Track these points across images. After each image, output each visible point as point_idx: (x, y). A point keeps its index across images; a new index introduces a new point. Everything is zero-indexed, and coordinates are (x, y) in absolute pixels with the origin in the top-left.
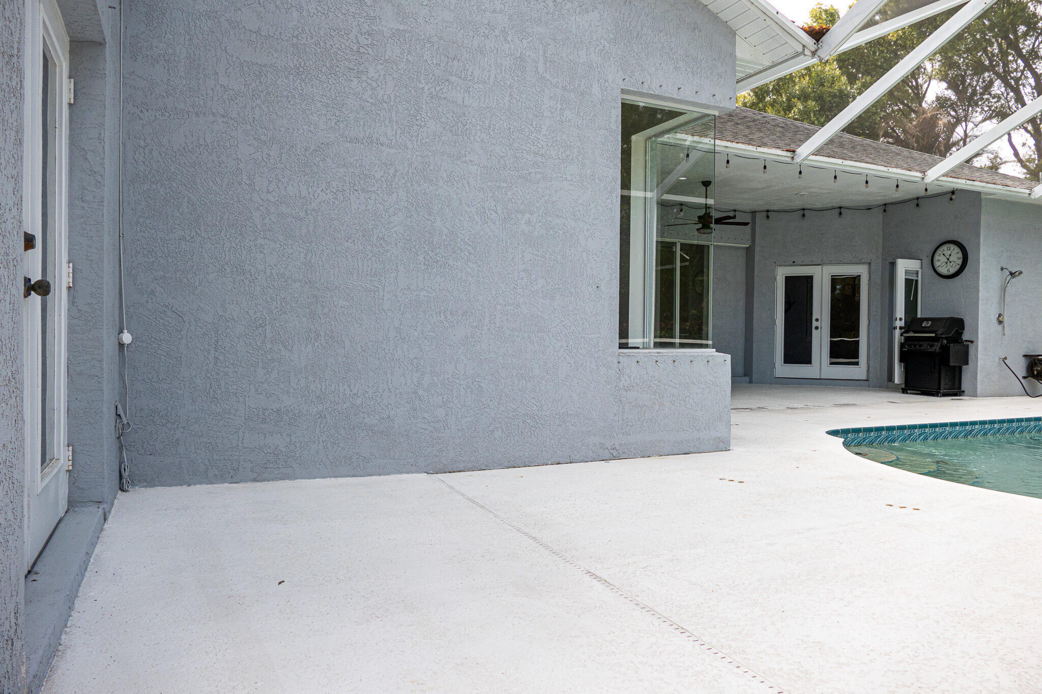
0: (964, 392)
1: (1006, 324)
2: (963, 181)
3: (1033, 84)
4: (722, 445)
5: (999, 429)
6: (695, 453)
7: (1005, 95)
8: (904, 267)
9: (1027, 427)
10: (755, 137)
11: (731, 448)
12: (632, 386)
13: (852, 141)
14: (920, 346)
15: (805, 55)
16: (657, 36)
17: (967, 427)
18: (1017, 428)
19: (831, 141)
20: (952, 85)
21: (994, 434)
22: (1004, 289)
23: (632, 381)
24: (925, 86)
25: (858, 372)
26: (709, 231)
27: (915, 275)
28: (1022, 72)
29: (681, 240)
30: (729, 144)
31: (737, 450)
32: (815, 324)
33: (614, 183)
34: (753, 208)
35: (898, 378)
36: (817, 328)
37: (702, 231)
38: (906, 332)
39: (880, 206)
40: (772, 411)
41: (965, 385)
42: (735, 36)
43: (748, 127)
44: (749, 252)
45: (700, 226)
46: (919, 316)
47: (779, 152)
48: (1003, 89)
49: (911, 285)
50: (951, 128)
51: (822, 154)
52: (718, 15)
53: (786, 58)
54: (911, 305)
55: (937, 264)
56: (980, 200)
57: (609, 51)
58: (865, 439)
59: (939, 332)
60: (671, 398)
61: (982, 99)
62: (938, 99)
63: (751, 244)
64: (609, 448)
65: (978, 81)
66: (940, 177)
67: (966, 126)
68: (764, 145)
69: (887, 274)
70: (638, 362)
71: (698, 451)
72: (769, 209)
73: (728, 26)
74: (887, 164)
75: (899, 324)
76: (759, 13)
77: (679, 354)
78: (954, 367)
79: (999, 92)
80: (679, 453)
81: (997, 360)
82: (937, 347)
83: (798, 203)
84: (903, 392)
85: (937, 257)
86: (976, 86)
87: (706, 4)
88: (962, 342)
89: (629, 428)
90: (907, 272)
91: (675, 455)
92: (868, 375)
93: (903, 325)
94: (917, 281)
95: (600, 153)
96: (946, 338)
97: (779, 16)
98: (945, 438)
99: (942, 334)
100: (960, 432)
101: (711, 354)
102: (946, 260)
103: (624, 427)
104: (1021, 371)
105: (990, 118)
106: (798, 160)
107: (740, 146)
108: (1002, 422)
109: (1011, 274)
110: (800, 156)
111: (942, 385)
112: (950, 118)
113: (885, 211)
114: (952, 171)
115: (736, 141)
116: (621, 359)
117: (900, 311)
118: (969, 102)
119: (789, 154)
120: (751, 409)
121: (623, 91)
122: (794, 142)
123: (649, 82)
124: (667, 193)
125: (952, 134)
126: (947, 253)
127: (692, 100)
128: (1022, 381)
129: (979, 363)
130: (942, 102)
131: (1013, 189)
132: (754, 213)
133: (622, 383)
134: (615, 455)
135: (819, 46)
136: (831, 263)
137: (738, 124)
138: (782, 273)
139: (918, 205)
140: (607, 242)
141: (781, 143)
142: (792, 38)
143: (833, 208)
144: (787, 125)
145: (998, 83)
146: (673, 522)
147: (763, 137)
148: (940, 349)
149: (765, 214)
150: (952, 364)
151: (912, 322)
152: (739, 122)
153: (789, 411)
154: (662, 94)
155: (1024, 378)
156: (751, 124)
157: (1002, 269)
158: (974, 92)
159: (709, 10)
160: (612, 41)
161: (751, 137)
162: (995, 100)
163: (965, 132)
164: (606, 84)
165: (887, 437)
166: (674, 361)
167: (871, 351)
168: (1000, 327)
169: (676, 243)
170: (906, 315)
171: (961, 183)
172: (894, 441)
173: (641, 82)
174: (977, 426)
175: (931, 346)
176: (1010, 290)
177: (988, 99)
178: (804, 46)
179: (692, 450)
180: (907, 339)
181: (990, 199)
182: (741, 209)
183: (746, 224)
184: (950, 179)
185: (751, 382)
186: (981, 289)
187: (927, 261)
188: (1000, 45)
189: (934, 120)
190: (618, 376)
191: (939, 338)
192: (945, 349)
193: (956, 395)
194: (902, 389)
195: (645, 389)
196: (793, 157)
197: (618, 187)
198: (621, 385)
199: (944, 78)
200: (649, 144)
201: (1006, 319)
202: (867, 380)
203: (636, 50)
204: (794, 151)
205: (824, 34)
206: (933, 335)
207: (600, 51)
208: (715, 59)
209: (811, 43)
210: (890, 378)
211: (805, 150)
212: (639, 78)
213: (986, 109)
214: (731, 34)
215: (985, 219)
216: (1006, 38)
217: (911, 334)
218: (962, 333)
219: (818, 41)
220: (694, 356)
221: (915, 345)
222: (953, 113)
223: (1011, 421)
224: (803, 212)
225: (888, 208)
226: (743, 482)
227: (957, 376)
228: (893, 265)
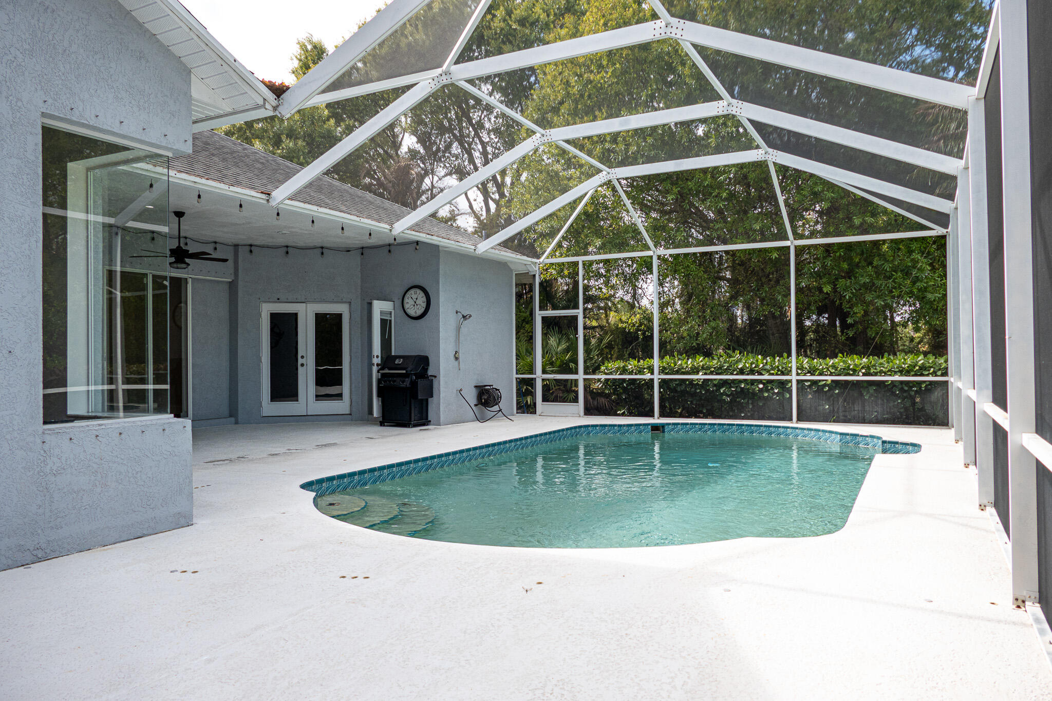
0: (430, 421)
1: (461, 359)
2: (424, 235)
3: (481, 150)
4: (184, 521)
5: (453, 460)
6: (150, 535)
7: (461, 155)
8: (379, 307)
9: (474, 455)
10: (230, 172)
11: (195, 521)
12: (64, 469)
13: (331, 185)
14: (394, 381)
15: (266, 109)
16: (91, 57)
17: (428, 462)
18: (467, 457)
19: (310, 185)
20: (420, 141)
21: (449, 465)
22: (458, 329)
23: (64, 463)
24: (401, 136)
25: (341, 407)
26: (184, 266)
27: (389, 315)
28: (473, 139)
29: (152, 272)
30: (197, 179)
31: (201, 523)
32: (300, 361)
33: (32, 224)
34: (235, 242)
35: (376, 412)
36: (302, 365)
37: (175, 265)
38: (382, 369)
39: (358, 249)
40: (252, 460)
41: (431, 416)
42: (190, 75)
43: (224, 160)
44: (232, 286)
45: (173, 259)
46: (393, 354)
47: (253, 193)
48: (460, 151)
49: (385, 324)
50: (421, 178)
51: (299, 199)
52: (170, 48)
53: (247, 107)
54: (386, 343)
55: (406, 306)
56: (439, 251)
57: (23, 64)
58: (338, 486)
59: (409, 369)
60: (118, 476)
61: (444, 156)
62: (410, 150)
63: (233, 279)
64: (32, 549)
65: (440, 141)
66: (405, 230)
67: (433, 178)
68: (237, 183)
69: (365, 313)
70: (71, 439)
71: (153, 532)
72: (252, 243)
73: (181, 62)
74: (360, 213)
75: (376, 361)
76: (215, 57)
77: (126, 425)
78: (422, 400)
79: (456, 152)
80: (130, 538)
81: (455, 391)
82: (407, 383)
83: (281, 241)
84: (381, 425)
85: (406, 300)
86: (440, 144)
87: (154, 33)
88: (428, 377)
89: (59, 520)
90: (382, 313)
91: (124, 541)
92: (351, 410)
93: (380, 363)
94: (390, 321)
95: (11, 186)
96: (415, 374)
97: (236, 64)
98: (410, 474)
99: (411, 371)
100: (422, 467)
101: (168, 421)
102: (414, 303)
103: (52, 520)
104: (473, 400)
105: (450, 174)
106: (273, 203)
107: (210, 183)
108: (455, 453)
109: (464, 317)
110: (275, 200)
111: (413, 419)
112: (419, 169)
113: (362, 254)
114: (417, 224)
115: (207, 177)
116: (47, 438)
117: (377, 349)
118: (435, 157)
119: (264, 196)
120: (231, 460)
121: (44, 115)
122: (272, 183)
123: (81, 109)
124: (133, 220)
125: (422, 184)
126: (414, 297)
127: (138, 137)
128: (473, 408)
129: (441, 395)
130: (413, 153)
131: (462, 245)
132: (236, 246)
133: (48, 467)
134: (40, 556)
135: (280, 102)
136: (315, 301)
137: (213, 155)
138: (267, 309)
139: (390, 251)
140: (23, 297)
141: (257, 183)
142: (252, 89)
143: (315, 248)
144: (268, 161)
145: (455, 144)
146: (96, 653)
147: (239, 174)
148: (410, 385)
149: (248, 248)
150: (420, 398)
151: (388, 360)
152: (215, 152)
153: (271, 459)
154: (98, 126)
155: (476, 405)
156: (229, 156)
157: (457, 312)
158: (438, 149)
159: (158, 41)
160: (27, 52)
161: (225, 172)
162: (454, 159)
163: (432, 183)
164: (20, 104)
165: (360, 481)
166: (120, 434)
167: (353, 386)
168: (456, 363)
169: (147, 274)
170: (383, 352)
171: (422, 237)
172: (365, 484)
173: (69, 108)
174: (436, 460)
175: (403, 382)
176: (464, 330)
177: (448, 157)
178: (265, 99)
179: (145, 532)
180: (383, 375)
181: (445, 251)
182: (221, 241)
183: (225, 260)
184: (414, 233)
185: (237, 423)
186: (441, 330)
187: (398, 303)
188: (456, 113)
189: (408, 168)
190: (42, 460)
191: (409, 374)
192: (414, 384)
193: (424, 425)
194: (380, 422)
195: (82, 470)
196: (268, 200)
197: (38, 230)
198: (48, 469)
199: (414, 133)
200: (91, 175)
201: (461, 356)
202: (350, 414)
203: (62, 69)
204: (269, 194)
205: (284, 92)
206: (404, 372)
207: (9, 62)
208: (166, 96)
209: (272, 98)
210: (370, 412)
211: (281, 194)
212: (68, 103)
213: (448, 165)
214: (186, 72)
215: (443, 268)
216: (460, 107)
217: (386, 371)
218: (427, 369)
219: (278, 96)
220: (147, 426)
221: (390, 381)
222: (422, 165)
223: (462, 451)
224: (287, 249)
225: (365, 251)
226: (196, 572)
227: (424, 408)
228: (370, 304)
